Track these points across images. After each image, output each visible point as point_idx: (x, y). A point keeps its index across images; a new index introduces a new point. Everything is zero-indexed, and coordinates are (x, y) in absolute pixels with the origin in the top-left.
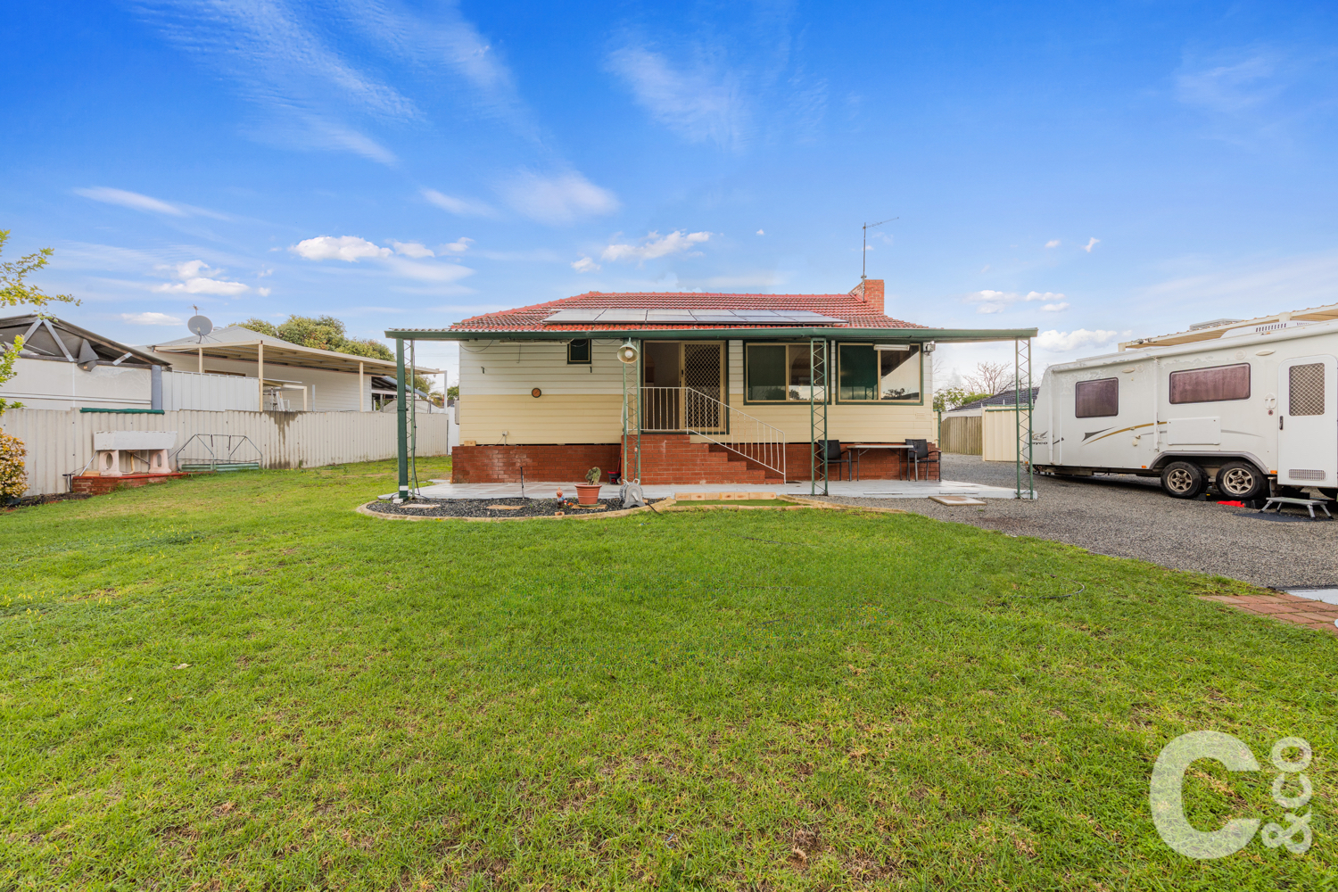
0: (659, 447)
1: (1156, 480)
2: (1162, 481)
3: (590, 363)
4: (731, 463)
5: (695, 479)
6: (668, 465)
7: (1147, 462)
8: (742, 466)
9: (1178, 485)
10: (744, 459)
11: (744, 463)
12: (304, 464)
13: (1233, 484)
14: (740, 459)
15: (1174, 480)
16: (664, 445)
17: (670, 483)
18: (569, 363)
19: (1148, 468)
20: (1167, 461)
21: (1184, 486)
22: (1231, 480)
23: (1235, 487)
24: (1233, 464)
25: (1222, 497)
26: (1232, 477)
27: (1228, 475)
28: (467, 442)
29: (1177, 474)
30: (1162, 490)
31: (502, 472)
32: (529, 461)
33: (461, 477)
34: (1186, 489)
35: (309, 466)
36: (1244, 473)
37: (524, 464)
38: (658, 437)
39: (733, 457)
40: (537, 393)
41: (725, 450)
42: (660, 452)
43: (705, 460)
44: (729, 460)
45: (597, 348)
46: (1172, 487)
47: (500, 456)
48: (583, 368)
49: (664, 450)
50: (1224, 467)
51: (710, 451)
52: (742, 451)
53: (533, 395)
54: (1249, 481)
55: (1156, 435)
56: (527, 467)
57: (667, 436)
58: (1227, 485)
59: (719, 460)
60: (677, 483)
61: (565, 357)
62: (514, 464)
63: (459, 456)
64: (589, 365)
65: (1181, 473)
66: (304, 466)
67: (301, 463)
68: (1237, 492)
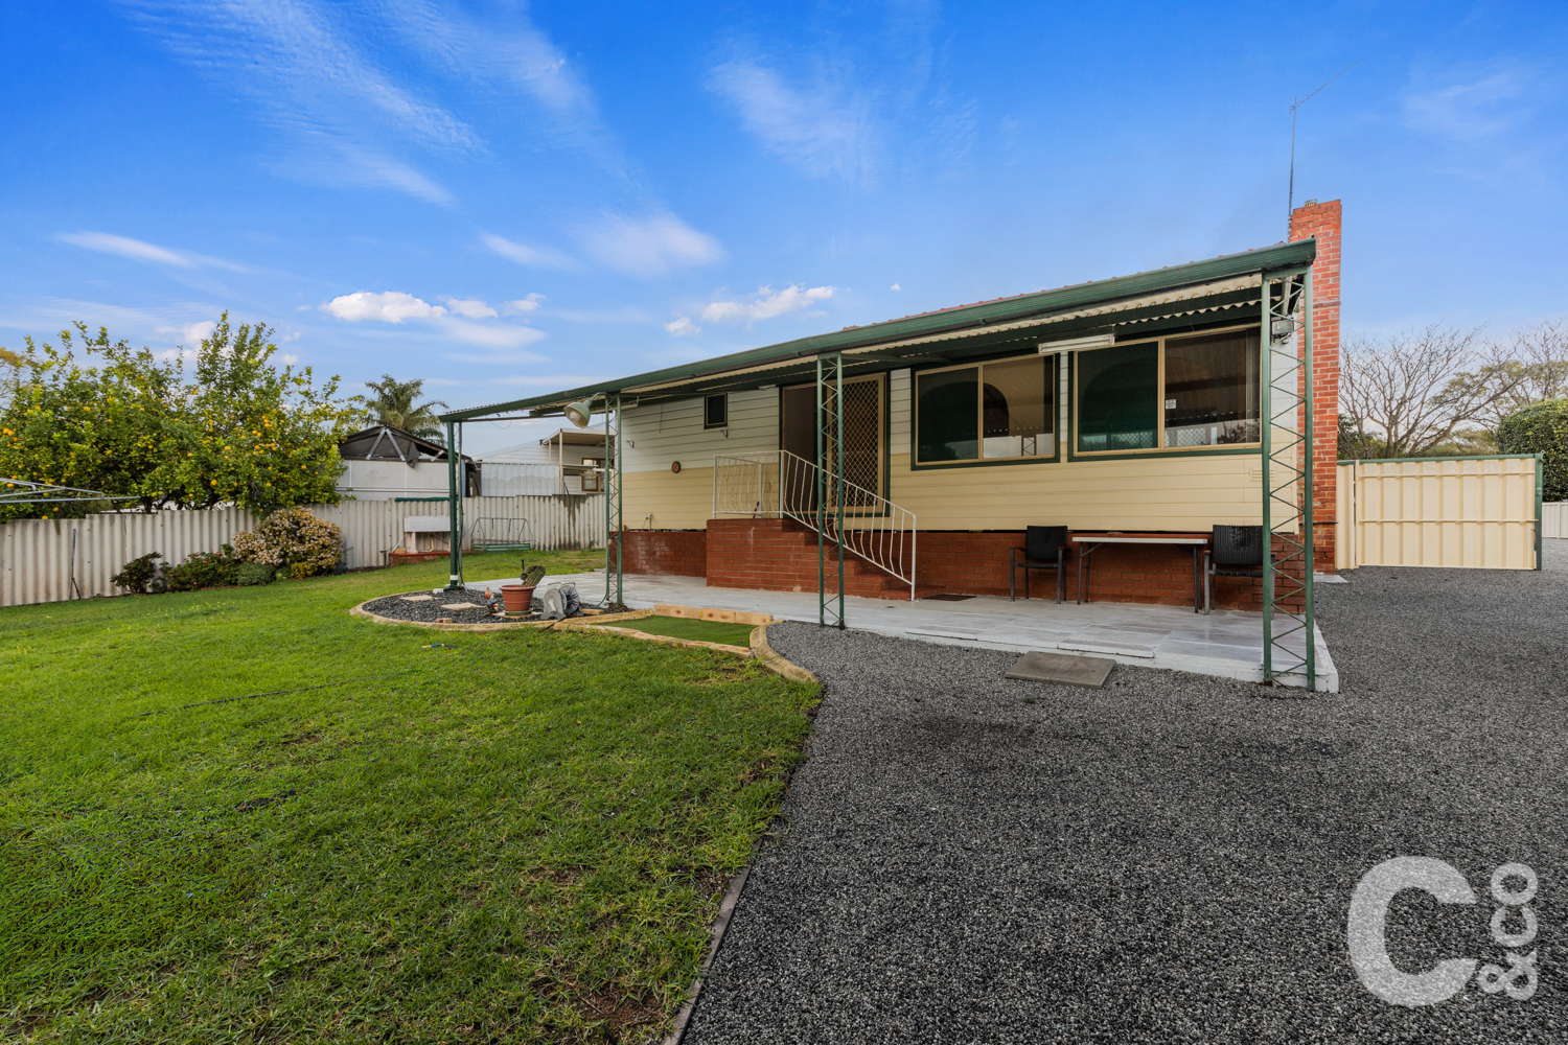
0: (746, 537)
3: (726, 425)
5: (788, 583)
6: (757, 562)
10: (855, 558)
16: (751, 533)
17: (757, 588)
18: (706, 428)
31: (644, 562)
32: (665, 548)
37: (662, 554)
38: (746, 522)
40: (677, 467)
42: (747, 543)
43: (799, 556)
45: (733, 405)
47: (643, 543)
48: (720, 433)
49: (751, 543)
53: (673, 469)
56: (665, 557)
57: (756, 521)
60: (766, 588)
61: (702, 419)
62: (654, 553)
64: (725, 428)
66: (596, 546)
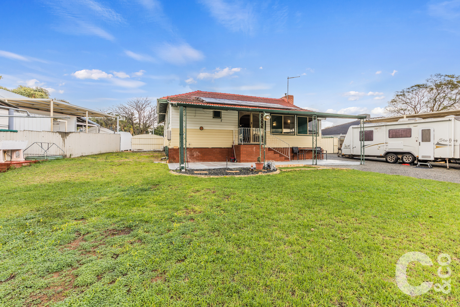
0: (253, 149)
1: (384, 159)
2: (386, 159)
3: (221, 118)
4: (274, 155)
6: (256, 155)
7: (382, 154)
8: (278, 155)
9: (390, 160)
10: (279, 153)
11: (279, 155)
12: (72, 156)
13: (406, 159)
14: (277, 153)
15: (389, 158)
16: (254, 148)
18: (213, 118)
19: (382, 155)
20: (388, 153)
21: (392, 160)
22: (405, 158)
23: (406, 160)
24: (406, 154)
25: (404, 163)
26: (406, 158)
27: (405, 157)
28: (175, 147)
29: (390, 157)
30: (387, 162)
32: (199, 154)
33: (172, 160)
34: (393, 161)
35: (73, 157)
36: (409, 157)
37: (197, 155)
38: (253, 146)
39: (275, 153)
41: (273, 150)
43: (267, 154)
44: (274, 154)
45: (223, 113)
46: (389, 161)
47: (188, 152)
48: (219, 120)
49: (254, 150)
50: (404, 155)
51: (269, 150)
52: (278, 150)
53: (200, 129)
54: (410, 159)
55: (385, 146)
56: (198, 156)
57: (255, 145)
58: (404, 160)
59: (271, 154)
61: (212, 115)
62: (193, 155)
63: (172, 152)
64: (221, 119)
65: (391, 157)
66: (72, 157)
67: (71, 155)
68: (407, 162)
